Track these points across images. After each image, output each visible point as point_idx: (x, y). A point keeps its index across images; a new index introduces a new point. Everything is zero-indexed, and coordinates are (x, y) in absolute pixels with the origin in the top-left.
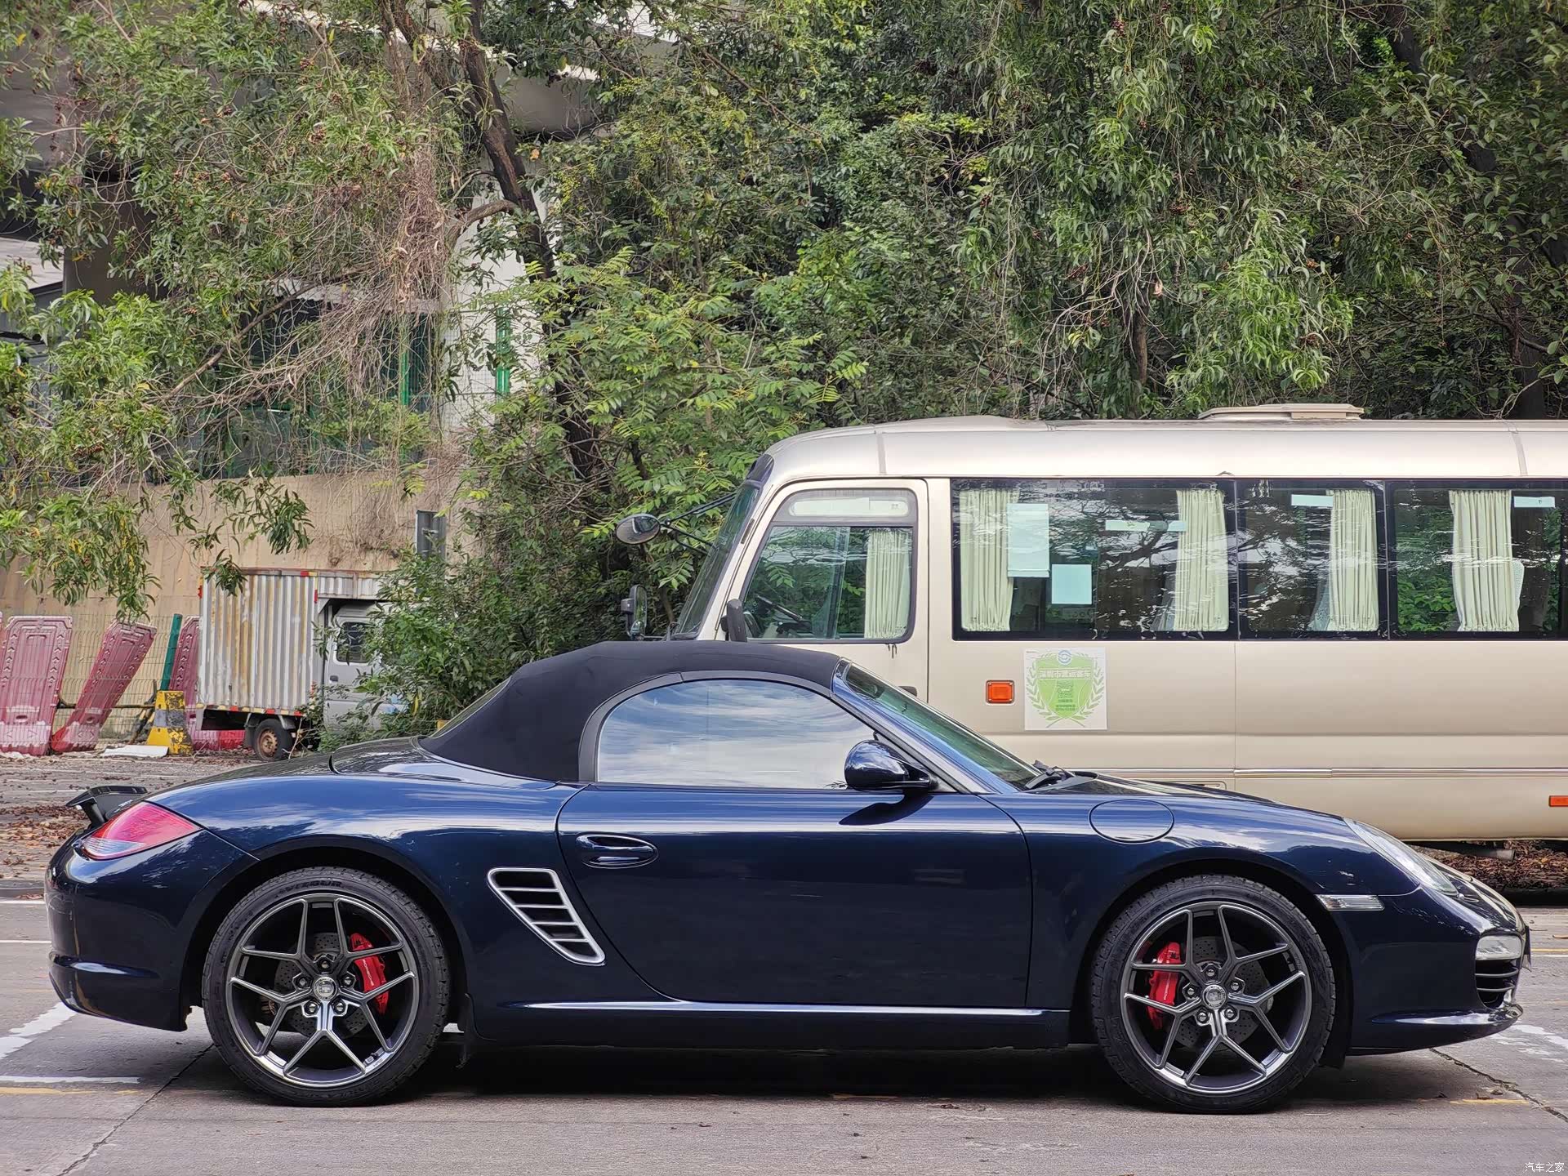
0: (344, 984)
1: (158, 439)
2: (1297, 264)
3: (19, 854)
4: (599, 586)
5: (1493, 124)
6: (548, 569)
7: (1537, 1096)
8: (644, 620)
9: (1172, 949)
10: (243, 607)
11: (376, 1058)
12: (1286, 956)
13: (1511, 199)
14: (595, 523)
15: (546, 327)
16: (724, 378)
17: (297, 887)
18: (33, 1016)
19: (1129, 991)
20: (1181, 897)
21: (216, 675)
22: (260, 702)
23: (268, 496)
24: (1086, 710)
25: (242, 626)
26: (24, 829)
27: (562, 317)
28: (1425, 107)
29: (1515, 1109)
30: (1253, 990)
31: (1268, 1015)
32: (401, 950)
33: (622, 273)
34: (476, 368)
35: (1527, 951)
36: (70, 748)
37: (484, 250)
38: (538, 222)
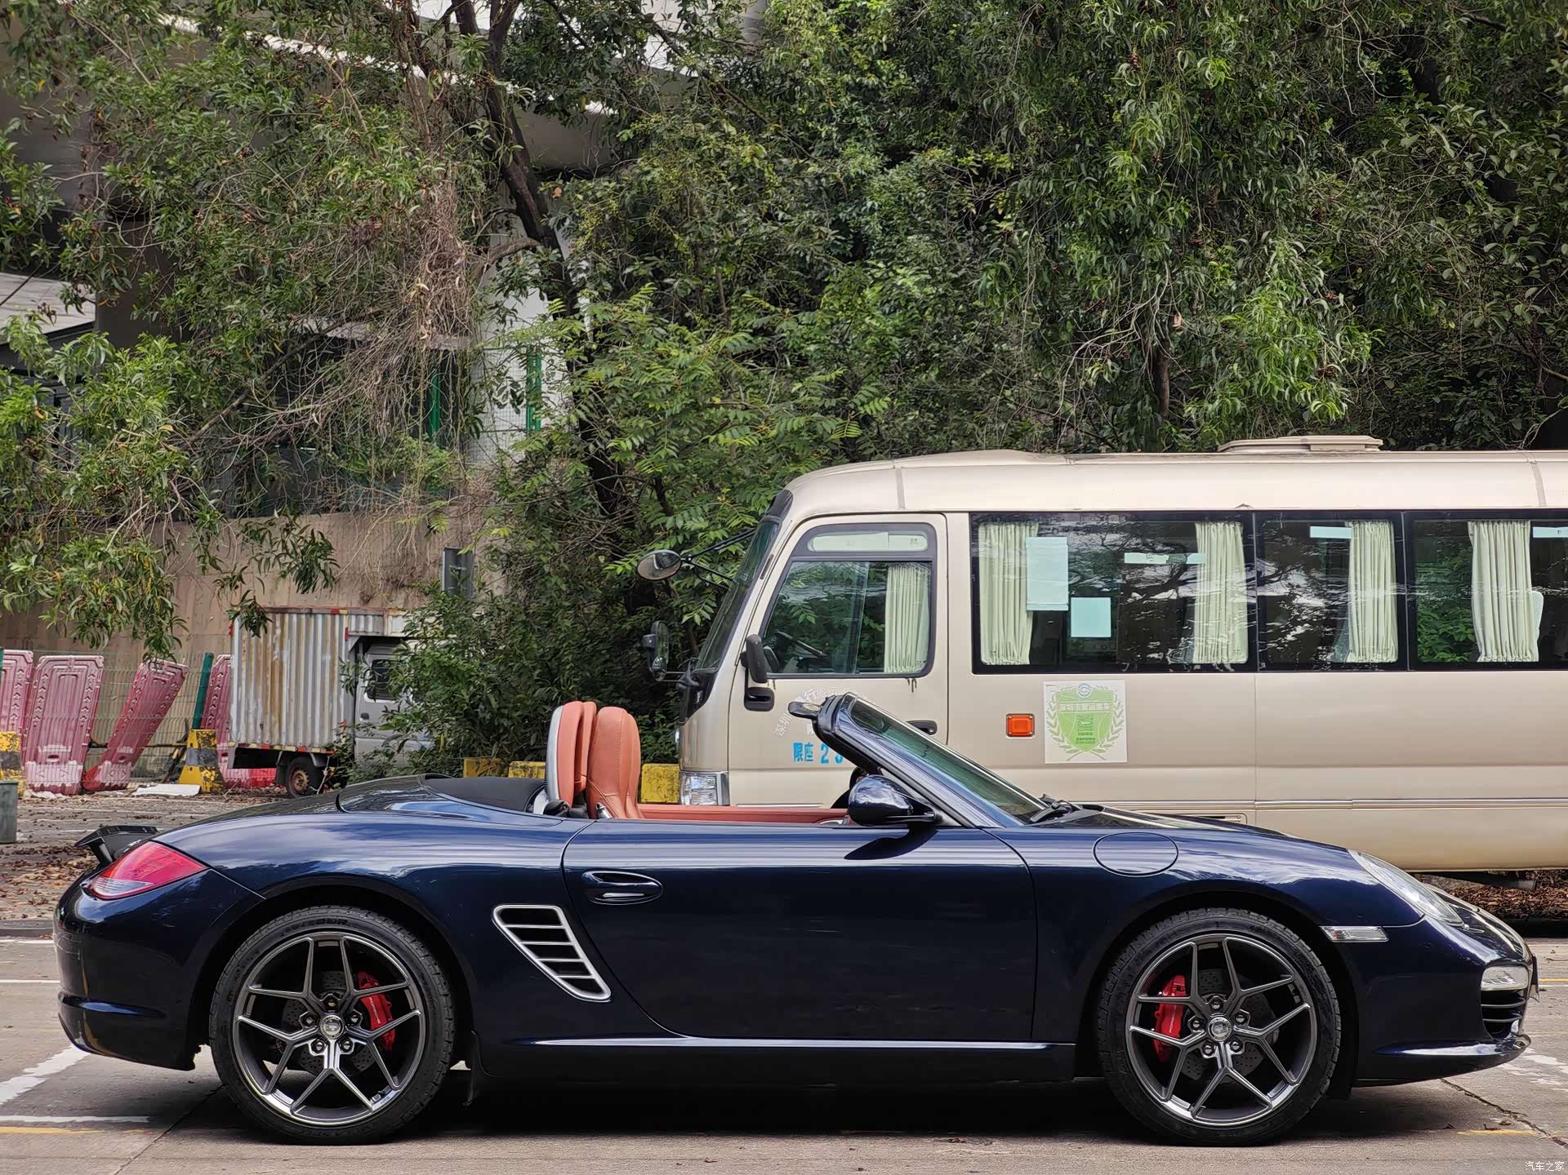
0: (351, 1022)
1: (185, 480)
2: (1315, 296)
3: (45, 893)
4: (625, 621)
5: (1513, 154)
6: (573, 606)
7: (1545, 1127)
8: (666, 656)
9: (1179, 982)
10: (274, 646)
11: (383, 1096)
12: (1291, 988)
13: (1531, 229)
14: (619, 559)
15: (569, 365)
16: (748, 415)
17: (303, 925)
18: (47, 1056)
19: (1134, 1024)
20: (1187, 929)
21: (247, 713)
22: (292, 740)
23: (294, 536)
24: (1106, 743)
25: (273, 664)
26: (52, 869)
27: (585, 354)
28: (1443, 137)
29: (1523, 1140)
30: (1257, 1023)
31: (1274, 1046)
32: (407, 988)
33: (644, 309)
34: (501, 406)
35: (1534, 981)
36: (102, 787)
37: (507, 287)
38: (561, 259)
